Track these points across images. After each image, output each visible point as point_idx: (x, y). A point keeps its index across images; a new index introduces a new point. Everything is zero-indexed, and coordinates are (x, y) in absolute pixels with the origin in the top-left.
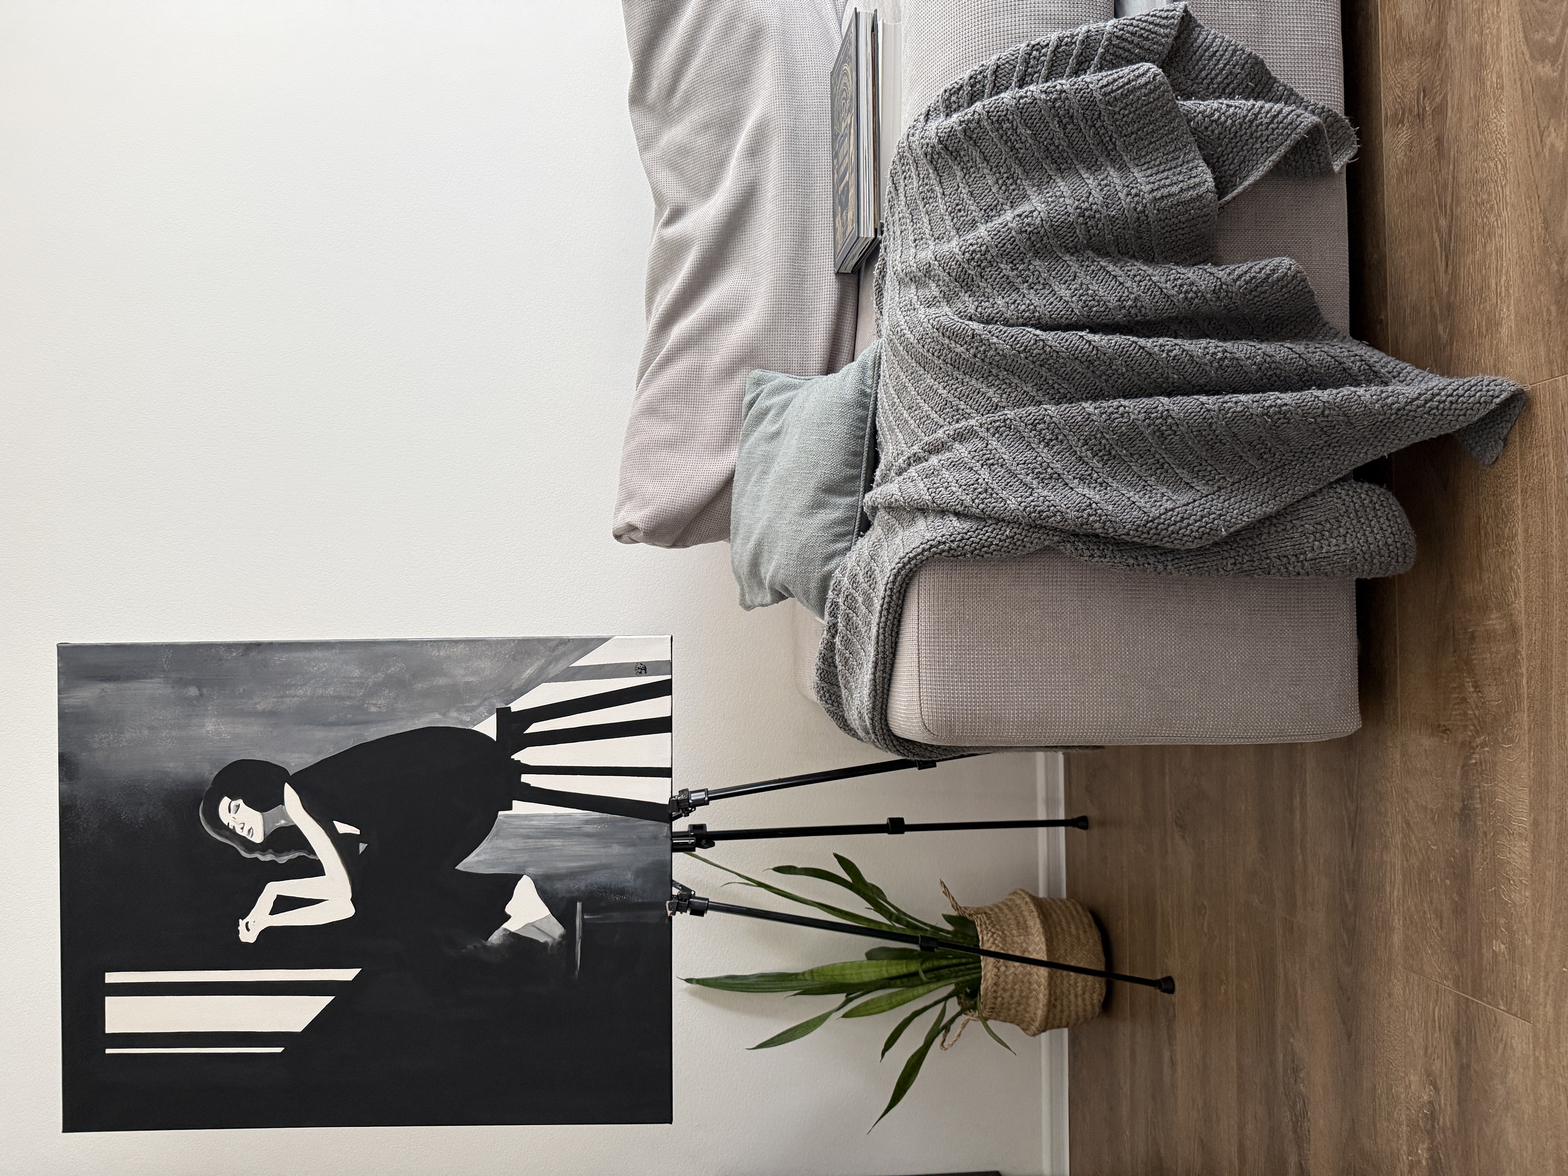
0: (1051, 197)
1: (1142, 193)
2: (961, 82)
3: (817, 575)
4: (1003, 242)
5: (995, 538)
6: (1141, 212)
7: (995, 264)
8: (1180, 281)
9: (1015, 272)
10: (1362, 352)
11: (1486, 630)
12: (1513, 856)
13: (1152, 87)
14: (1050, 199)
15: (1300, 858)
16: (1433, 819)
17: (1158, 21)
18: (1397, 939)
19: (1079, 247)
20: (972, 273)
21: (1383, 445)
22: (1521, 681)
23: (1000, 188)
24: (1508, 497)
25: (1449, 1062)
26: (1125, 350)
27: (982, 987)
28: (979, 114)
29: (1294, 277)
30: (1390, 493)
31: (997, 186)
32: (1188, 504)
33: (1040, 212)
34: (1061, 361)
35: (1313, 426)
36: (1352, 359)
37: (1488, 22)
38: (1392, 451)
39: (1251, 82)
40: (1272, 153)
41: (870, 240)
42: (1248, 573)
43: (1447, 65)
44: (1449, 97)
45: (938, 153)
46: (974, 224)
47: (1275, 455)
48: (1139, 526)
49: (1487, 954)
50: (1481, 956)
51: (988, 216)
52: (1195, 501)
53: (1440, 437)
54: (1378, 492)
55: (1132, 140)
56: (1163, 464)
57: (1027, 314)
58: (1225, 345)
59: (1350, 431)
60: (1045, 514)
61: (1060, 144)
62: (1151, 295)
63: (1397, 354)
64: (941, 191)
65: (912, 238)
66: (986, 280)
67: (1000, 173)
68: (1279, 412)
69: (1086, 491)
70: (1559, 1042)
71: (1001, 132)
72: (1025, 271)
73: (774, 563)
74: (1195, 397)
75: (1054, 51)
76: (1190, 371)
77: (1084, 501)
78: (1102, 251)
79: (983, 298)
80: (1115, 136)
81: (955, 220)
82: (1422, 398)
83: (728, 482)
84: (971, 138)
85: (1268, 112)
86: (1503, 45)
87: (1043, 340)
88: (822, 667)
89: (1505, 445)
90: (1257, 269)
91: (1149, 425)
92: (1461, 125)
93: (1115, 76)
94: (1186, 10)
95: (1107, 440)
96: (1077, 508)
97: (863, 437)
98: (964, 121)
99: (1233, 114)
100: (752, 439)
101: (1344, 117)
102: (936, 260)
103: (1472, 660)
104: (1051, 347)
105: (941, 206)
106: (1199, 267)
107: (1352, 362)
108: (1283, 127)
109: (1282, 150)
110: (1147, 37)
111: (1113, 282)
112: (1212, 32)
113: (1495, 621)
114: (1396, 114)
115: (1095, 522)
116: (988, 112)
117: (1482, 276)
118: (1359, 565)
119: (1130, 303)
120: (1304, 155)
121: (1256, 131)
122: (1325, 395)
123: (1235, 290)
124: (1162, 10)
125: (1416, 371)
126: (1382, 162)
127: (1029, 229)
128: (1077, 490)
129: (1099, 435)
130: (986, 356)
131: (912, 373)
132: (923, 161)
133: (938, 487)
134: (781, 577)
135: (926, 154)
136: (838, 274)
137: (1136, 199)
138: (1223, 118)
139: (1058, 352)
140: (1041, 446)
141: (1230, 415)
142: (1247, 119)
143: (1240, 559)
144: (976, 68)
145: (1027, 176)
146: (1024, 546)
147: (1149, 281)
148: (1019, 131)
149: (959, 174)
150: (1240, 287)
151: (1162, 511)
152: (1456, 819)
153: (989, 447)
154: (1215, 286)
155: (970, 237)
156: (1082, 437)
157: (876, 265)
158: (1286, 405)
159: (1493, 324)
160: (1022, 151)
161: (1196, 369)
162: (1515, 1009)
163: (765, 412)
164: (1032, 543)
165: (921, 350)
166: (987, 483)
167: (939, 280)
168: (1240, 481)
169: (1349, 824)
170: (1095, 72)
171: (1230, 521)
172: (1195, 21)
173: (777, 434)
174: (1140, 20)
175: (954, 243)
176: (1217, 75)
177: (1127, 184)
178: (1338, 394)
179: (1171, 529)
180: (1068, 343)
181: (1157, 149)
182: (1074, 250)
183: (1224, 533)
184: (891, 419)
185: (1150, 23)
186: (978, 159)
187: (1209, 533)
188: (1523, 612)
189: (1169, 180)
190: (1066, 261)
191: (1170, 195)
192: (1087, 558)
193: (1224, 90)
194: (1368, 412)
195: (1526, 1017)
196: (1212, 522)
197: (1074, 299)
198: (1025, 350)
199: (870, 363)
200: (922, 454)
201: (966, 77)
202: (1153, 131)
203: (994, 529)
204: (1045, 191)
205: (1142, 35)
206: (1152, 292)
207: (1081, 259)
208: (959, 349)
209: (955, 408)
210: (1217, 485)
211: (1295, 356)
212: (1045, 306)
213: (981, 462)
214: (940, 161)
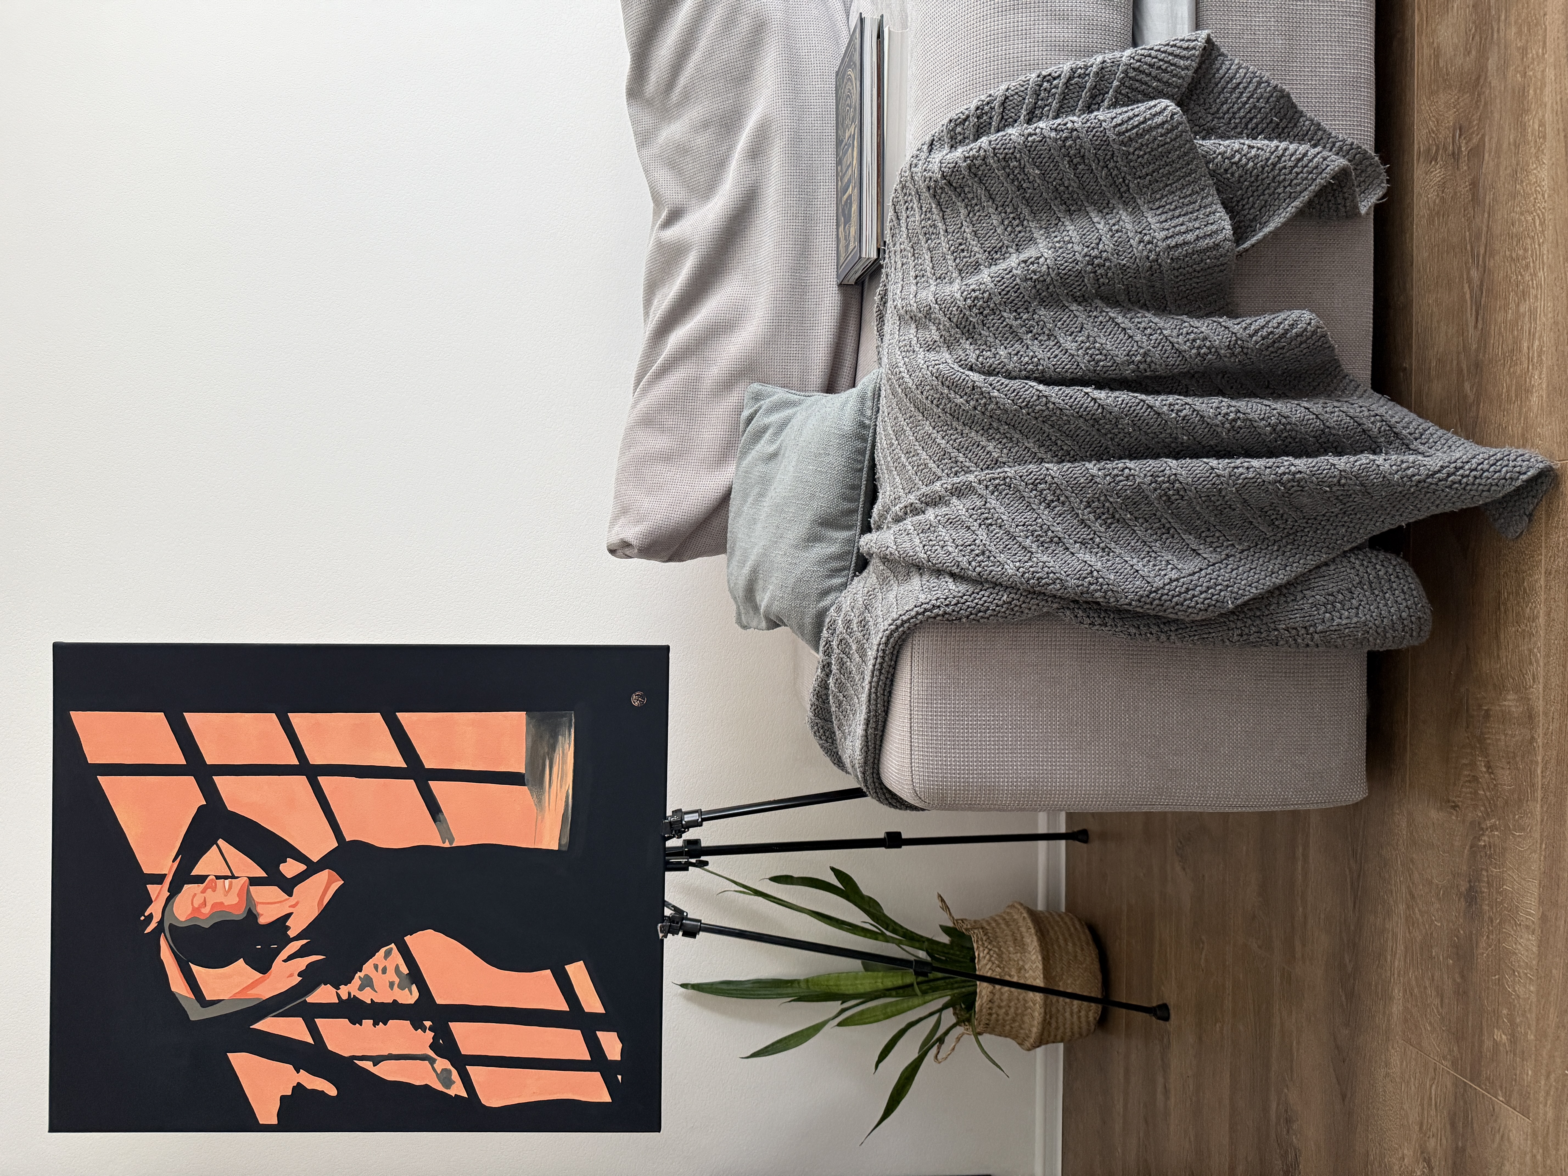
0: (1059, 242)
1: (1155, 241)
2: (967, 112)
3: (811, 611)
4: (1007, 289)
5: (991, 603)
6: (1153, 261)
7: (998, 312)
8: (1192, 336)
9: (1019, 321)
10: (1382, 411)
11: (1502, 711)
12: (1519, 947)
13: (1170, 127)
14: (1057, 245)
15: (1301, 909)
16: (1438, 894)
17: (1178, 52)
18: (1396, 1009)
19: (1087, 296)
20: (974, 320)
21: (1401, 515)
22: (1535, 770)
23: (1006, 229)
24: (1531, 576)
25: (1444, 1141)
26: (1133, 409)
27: (977, 1004)
28: (985, 151)
29: (1314, 333)
30: (1407, 564)
31: (1002, 227)
32: (1194, 573)
33: (1046, 259)
34: (1065, 418)
35: (1328, 495)
36: (1373, 419)
37: (1533, 63)
38: (1411, 521)
39: (1275, 116)
40: (1295, 198)
41: (872, 260)
42: (1254, 645)
43: (1486, 104)
44: (1486, 140)
45: (941, 188)
46: (977, 267)
47: (1287, 521)
48: (1142, 597)
49: (1488, 1044)
50: (1481, 1043)
51: (992, 259)
52: (1201, 570)
53: (1462, 510)
54: (1395, 563)
55: (1147, 182)
56: (1169, 529)
57: (1031, 367)
58: (1238, 405)
59: (1367, 501)
60: (1043, 581)
61: (1070, 185)
62: (1161, 350)
63: (1421, 413)
64: (944, 227)
65: (913, 274)
66: (988, 328)
67: (1005, 213)
68: (1293, 480)
69: (1087, 557)
70: (1558, 1144)
71: (1007, 170)
72: (1029, 320)
73: (768, 594)
74: (1205, 460)
75: (1066, 83)
76: (1200, 432)
77: (1086, 568)
78: (1112, 301)
79: (984, 347)
80: (1129, 177)
81: (958, 261)
82: (1444, 471)
83: (725, 499)
84: (976, 175)
85: (1292, 155)
86: (1548, 90)
87: (1046, 397)
88: (817, 703)
89: (1530, 521)
90: (1274, 323)
91: (1155, 490)
92: (1499, 172)
93: (1130, 114)
94: (1209, 40)
95: (1111, 503)
96: (1078, 576)
97: (861, 470)
98: (968, 157)
99: (1255, 156)
100: (749, 458)
101: (1373, 154)
102: (937, 303)
103: (1485, 739)
104: (1054, 403)
105: (944, 244)
106: (1214, 319)
107: (1372, 423)
108: (1307, 172)
109: (1306, 196)
110: (1166, 69)
111: (1122, 335)
112: (1236, 62)
113: (1511, 702)
114: (1429, 150)
115: (1096, 591)
116: (994, 149)
117: (1514, 337)
118: (1371, 639)
119: (1139, 358)
120: (1330, 198)
121: (1279, 175)
122: (1342, 462)
123: (1250, 345)
124: (1183, 40)
125: (1440, 433)
126: (1413, 200)
127: (1035, 277)
128: (1078, 556)
129: (1102, 498)
130: (987, 409)
131: (911, 417)
132: (926, 194)
133: (934, 545)
134: (775, 608)
135: (929, 188)
136: (840, 285)
137: (1149, 246)
138: (1244, 160)
139: (1061, 410)
140: (1042, 508)
141: (1240, 481)
142: (1270, 161)
143: (1247, 631)
144: (983, 97)
145: (1035, 217)
146: (1022, 612)
147: (1160, 334)
148: (1026, 170)
149: (963, 212)
150: (1256, 342)
151: (1167, 581)
152: (1462, 900)
153: (988, 505)
154: (1230, 342)
155: (973, 281)
156: (1085, 500)
157: (878, 290)
158: (1300, 472)
159: (1523, 391)
160: (1030, 191)
161: (1206, 430)
162: (1514, 1102)
163: (764, 430)
164: (1030, 609)
165: (920, 397)
166: (985, 545)
167: (940, 324)
168: (1249, 548)
169: (1352, 883)
170: (1109, 108)
171: (1237, 593)
172: (1219, 49)
173: (774, 456)
174: (1159, 50)
175: (956, 286)
176: (1239, 109)
177: (1140, 230)
178: (1356, 461)
179: (1175, 600)
180: (1072, 400)
181: (1173, 192)
182: (1083, 300)
183: (1230, 606)
184: (889, 459)
185: (1170, 54)
186: (983, 196)
187: (1214, 606)
188: (1541, 698)
189: (1184, 227)
190: (1072, 311)
191: (1185, 243)
192: (1087, 626)
193: (1246, 125)
194: (1386, 482)
195: (1525, 1112)
196: (1219, 594)
197: (1080, 352)
198: (1027, 405)
199: (870, 394)
200: (919, 505)
201: (973, 107)
202: (1169, 173)
203: (992, 594)
204: (1053, 235)
205: (1160, 67)
206: (1163, 346)
207: (1089, 309)
208: (959, 401)
209: (953, 459)
210: (1225, 552)
211: (1311, 417)
212: (1049, 358)
213: (979, 521)
214: (943, 196)
